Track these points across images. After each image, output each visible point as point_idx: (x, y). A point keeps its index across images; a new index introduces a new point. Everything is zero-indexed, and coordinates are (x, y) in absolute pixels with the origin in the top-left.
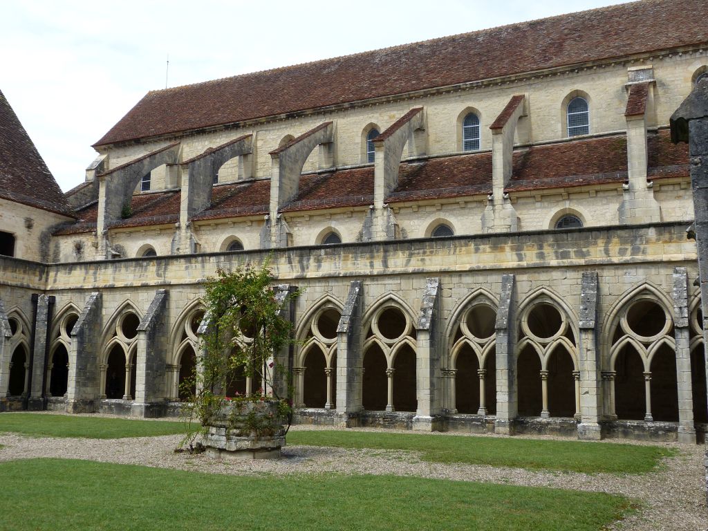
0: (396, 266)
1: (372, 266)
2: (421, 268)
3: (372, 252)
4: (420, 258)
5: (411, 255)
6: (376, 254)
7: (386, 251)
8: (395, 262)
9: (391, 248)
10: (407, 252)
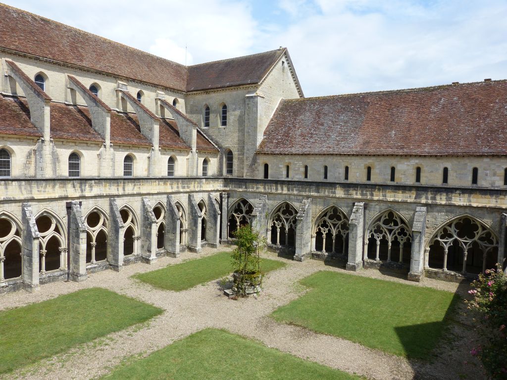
1: (118, 190)
2: (139, 192)
4: (138, 187)
5: (135, 185)
6: (120, 184)
7: (124, 183)
8: (128, 189)
9: (126, 181)
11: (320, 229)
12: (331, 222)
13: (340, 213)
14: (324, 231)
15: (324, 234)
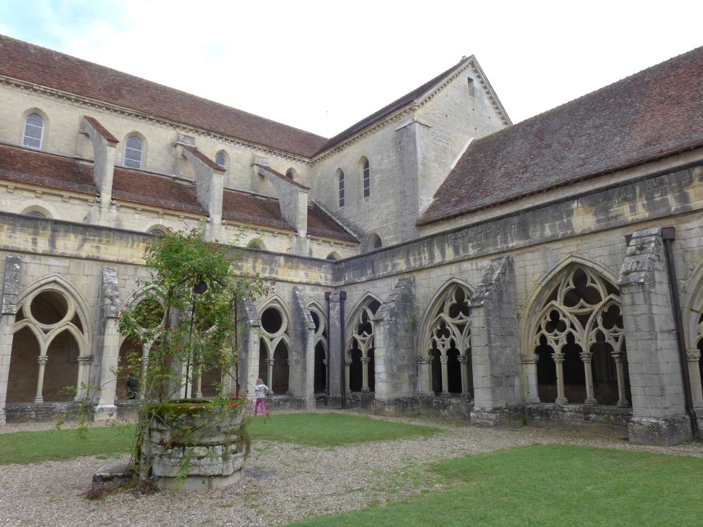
0: (66, 248)
1: (35, 242)
2: (96, 255)
3: (36, 227)
4: (95, 245)
5: (84, 240)
6: (41, 231)
7: (54, 231)
8: (65, 244)
9: (62, 228)
10: (80, 237)
11: (543, 339)
12: (571, 313)
13: (593, 281)
14: (557, 342)
15: (557, 349)
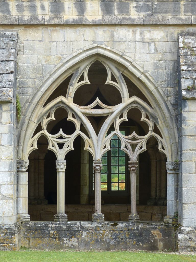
12: (83, 114)
13: (113, 79)
14: (61, 146)
15: (61, 155)
